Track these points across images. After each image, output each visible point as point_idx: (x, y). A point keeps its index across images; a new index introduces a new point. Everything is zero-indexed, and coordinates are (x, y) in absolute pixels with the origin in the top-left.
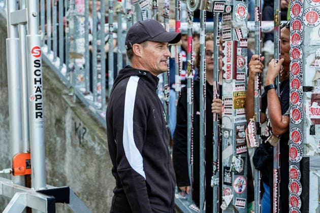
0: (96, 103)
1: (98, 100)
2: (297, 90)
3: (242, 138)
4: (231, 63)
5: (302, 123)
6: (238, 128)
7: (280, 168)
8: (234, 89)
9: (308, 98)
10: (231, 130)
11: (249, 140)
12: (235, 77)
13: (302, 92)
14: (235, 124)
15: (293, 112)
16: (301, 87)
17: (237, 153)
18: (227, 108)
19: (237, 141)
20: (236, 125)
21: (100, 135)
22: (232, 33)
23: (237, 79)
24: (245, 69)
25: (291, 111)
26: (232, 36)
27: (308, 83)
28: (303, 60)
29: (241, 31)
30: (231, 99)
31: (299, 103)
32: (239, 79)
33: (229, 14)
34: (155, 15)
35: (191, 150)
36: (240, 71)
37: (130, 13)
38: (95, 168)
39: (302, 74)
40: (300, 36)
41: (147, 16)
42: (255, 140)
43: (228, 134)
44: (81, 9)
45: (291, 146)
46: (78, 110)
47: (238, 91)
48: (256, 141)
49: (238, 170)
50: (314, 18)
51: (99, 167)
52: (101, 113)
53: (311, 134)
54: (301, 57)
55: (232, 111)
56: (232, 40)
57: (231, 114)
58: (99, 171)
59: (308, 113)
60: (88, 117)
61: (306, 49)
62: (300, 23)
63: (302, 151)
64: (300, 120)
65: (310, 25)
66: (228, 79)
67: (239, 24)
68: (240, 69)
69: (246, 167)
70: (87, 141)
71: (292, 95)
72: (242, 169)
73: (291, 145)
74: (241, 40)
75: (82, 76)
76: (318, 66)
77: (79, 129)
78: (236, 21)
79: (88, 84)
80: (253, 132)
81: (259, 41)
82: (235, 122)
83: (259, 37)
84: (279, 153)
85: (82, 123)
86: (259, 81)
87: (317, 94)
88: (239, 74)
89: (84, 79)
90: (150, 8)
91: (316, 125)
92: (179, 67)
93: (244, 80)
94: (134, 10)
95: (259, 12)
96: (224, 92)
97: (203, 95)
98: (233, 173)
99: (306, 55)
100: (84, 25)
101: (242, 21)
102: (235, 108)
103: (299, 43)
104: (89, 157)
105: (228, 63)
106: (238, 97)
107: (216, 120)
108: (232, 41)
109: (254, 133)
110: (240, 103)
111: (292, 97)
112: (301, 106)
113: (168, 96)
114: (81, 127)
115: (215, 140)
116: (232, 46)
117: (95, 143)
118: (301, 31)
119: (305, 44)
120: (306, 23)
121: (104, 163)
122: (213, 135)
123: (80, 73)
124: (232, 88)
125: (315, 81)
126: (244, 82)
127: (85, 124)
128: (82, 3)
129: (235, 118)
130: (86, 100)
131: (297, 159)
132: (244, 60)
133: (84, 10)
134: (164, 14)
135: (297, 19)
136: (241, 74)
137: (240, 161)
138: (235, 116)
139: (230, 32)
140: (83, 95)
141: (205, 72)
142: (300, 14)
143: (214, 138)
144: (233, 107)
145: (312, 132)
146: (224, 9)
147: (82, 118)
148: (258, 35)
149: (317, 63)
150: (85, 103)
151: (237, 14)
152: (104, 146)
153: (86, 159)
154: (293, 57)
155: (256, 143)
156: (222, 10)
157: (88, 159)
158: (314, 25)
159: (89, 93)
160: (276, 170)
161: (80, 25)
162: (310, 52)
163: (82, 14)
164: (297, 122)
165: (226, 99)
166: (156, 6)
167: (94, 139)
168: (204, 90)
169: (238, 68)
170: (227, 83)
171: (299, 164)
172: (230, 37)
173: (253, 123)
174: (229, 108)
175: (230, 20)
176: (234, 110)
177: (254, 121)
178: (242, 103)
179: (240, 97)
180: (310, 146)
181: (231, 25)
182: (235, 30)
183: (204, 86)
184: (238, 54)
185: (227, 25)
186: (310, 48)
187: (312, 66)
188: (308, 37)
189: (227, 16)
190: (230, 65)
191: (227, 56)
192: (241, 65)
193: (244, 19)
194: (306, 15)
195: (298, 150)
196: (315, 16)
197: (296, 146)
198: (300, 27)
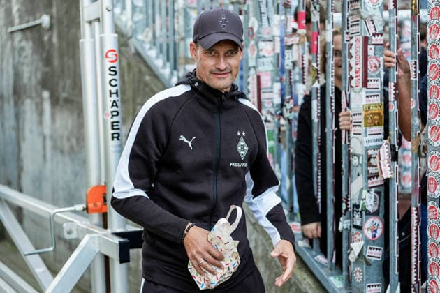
2: (435, 100)
3: (376, 166)
4: (360, 66)
6: (370, 152)
7: (421, 206)
8: (365, 101)
11: (381, 168)
12: (365, 85)
14: (366, 147)
17: (370, 186)
18: (356, 126)
19: (368, 171)
20: (367, 149)
22: (361, 26)
23: (368, 87)
24: (379, 74)
25: (429, 129)
26: (361, 30)
29: (373, 23)
30: (360, 114)
31: (438, 118)
32: (371, 87)
33: (357, 1)
35: (318, 183)
36: (372, 77)
40: (439, 28)
41: (267, 6)
42: (389, 168)
43: (357, 161)
45: (429, 176)
47: (369, 103)
48: (390, 170)
49: (371, 209)
55: (361, 130)
56: (361, 35)
57: (360, 134)
62: (439, 10)
66: (358, 88)
67: (370, 14)
68: (373, 74)
69: (382, 204)
71: (430, 107)
72: (376, 208)
73: (430, 174)
74: (374, 35)
78: (367, 10)
80: (387, 158)
81: (394, 35)
82: (366, 145)
83: (394, 30)
88: (371, 80)
92: (303, 72)
93: (378, 88)
96: (353, 105)
97: (330, 111)
98: (364, 213)
101: (374, 9)
102: (366, 126)
103: (438, 38)
105: (357, 66)
106: (370, 112)
107: (345, 143)
108: (361, 37)
109: (388, 160)
110: (373, 120)
111: (430, 110)
113: (290, 112)
115: (344, 169)
116: (361, 44)
122: (341, 163)
124: (361, 98)
126: (378, 92)
129: (365, 139)
131: (436, 193)
132: (379, 61)
134: (285, 4)
135: (436, 4)
136: (374, 80)
137: (373, 197)
138: (366, 136)
139: (358, 24)
141: (333, 79)
144: (363, 124)
148: (394, 28)
151: (367, 1)
154: (431, 56)
155: (390, 172)
160: (415, 209)
161: (192, 19)
163: (195, 5)
164: (436, 144)
165: (354, 115)
168: (332, 102)
169: (369, 72)
170: (356, 92)
171: (438, 200)
172: (359, 31)
173: (387, 146)
174: (358, 126)
175: (358, 9)
176: (364, 128)
177: (388, 142)
178: (376, 120)
179: (373, 111)
181: (359, 15)
182: (365, 21)
183: (332, 97)
184: (369, 54)
185: (354, 16)
189: (355, 3)
190: (359, 69)
191: (356, 57)
192: (374, 68)
193: (378, 6)
195: (438, 181)
197: (435, 175)
198: (439, 16)
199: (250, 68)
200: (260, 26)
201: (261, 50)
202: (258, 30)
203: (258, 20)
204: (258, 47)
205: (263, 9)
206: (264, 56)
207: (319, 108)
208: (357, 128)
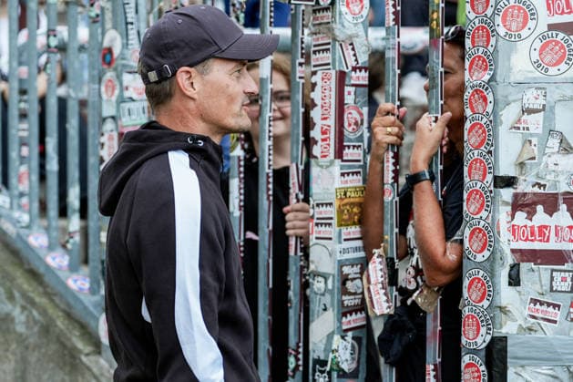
0: (16, 214)
1: (20, 207)
2: (479, 184)
3: (355, 294)
4: (331, 122)
5: (491, 259)
6: (346, 270)
7: (442, 363)
8: (338, 182)
9: (506, 203)
10: (330, 274)
11: (371, 298)
12: (339, 154)
13: (492, 188)
14: (339, 261)
15: (472, 233)
16: (489, 178)
17: (345, 327)
18: (322, 224)
19: (343, 302)
20: (341, 264)
21: (26, 286)
22: (334, 54)
23: (345, 158)
24: (362, 136)
25: (467, 232)
26: (334, 60)
27: (506, 169)
28: (495, 117)
29: (353, 49)
30: (331, 204)
31: (484, 214)
32: (350, 158)
33: (327, 9)
34: (156, 10)
36: (350, 140)
37: (96, 5)
38: (13, 363)
39: (492, 149)
40: (488, 62)
41: (137, 12)
42: (385, 298)
43: (322, 285)
45: (466, 311)
47: (346, 185)
48: (387, 301)
49: (346, 367)
50: (521, 19)
51: (24, 361)
52: (28, 236)
53: (510, 284)
54: (490, 108)
55: (332, 231)
56: (334, 68)
57: (330, 239)
58: (24, 372)
59: (505, 236)
61: (501, 90)
62: (488, 31)
63: (491, 323)
64: (487, 254)
65: (510, 36)
66: (325, 159)
67: (349, 33)
68: (352, 136)
69: (363, 360)
71: (470, 195)
72: (354, 366)
73: (466, 309)
74: (354, 69)
76: (528, 129)
78: (343, 26)
80: (381, 280)
81: (394, 70)
82: (339, 257)
83: (394, 62)
84: (439, 328)
86: (395, 164)
87: (525, 194)
88: (349, 147)
91: (522, 265)
93: (359, 161)
95: (394, 6)
96: (316, 189)
97: (265, 197)
98: (335, 375)
99: (501, 105)
101: (356, 25)
102: (340, 225)
103: (487, 77)
105: (324, 122)
106: (346, 201)
107: (296, 253)
108: (333, 72)
109: (382, 283)
110: (351, 214)
111: (468, 199)
112: (489, 221)
115: (293, 298)
116: (333, 83)
117: (14, 306)
118: (491, 49)
119: (498, 79)
120: (502, 31)
121: (36, 353)
122: (289, 288)
124: (333, 179)
125: (522, 165)
126: (360, 167)
129: (338, 247)
131: (479, 340)
132: (361, 114)
135: (482, 21)
136: (354, 146)
137: (349, 346)
138: (340, 243)
139: (328, 50)
142: (489, 12)
143: (291, 293)
144: (334, 222)
145: (514, 281)
148: (394, 58)
149: (525, 122)
151: (344, 9)
152: (35, 313)
154: (472, 109)
155: (386, 305)
156: (312, 1)
158: (519, 36)
160: (432, 367)
162: (511, 98)
164: (480, 258)
165: (318, 205)
167: (11, 298)
168: (268, 183)
169: (346, 133)
170: (322, 167)
171: (483, 353)
172: (330, 61)
173: (380, 260)
174: (326, 224)
175: (329, 23)
176: (337, 229)
177: (382, 253)
178: (356, 214)
179: (352, 200)
180: (509, 311)
181: (330, 35)
182: (341, 45)
183: (268, 174)
184: (346, 102)
185: (321, 35)
186: (511, 89)
187: (513, 130)
188: (507, 64)
189: (321, 14)
190: (329, 126)
191: (322, 107)
192: (353, 126)
193: (362, 20)
194: (501, 14)
195: (482, 321)
196: (522, 15)
197: (478, 311)
198: (488, 41)
199: (104, 120)
200: (126, 45)
201: (127, 89)
202: (122, 53)
203: (121, 34)
204: (121, 84)
205: (131, 16)
206: (132, 100)
207: (242, 191)
208: (323, 228)
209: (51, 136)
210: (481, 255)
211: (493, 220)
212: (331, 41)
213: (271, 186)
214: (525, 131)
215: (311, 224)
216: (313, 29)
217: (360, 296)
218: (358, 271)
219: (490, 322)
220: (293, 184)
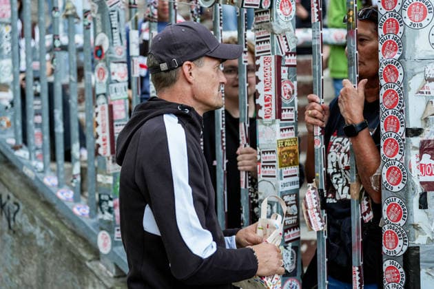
0: (34, 163)
1: (36, 158)
2: (394, 134)
3: (293, 215)
4: (272, 92)
5: (406, 190)
6: (286, 198)
8: (279, 136)
9: (415, 148)
10: (274, 202)
11: (309, 219)
12: (279, 116)
13: (404, 137)
14: (281, 192)
15: (389, 171)
16: (402, 130)
17: (286, 240)
18: (267, 166)
19: (285, 221)
20: (283, 194)
21: (43, 213)
22: (273, 44)
23: (283, 118)
24: (293, 101)
25: (385, 170)
26: (273, 48)
27: (414, 123)
28: (404, 84)
29: (286, 40)
30: (274, 152)
31: (398, 156)
32: (286, 118)
33: (266, 12)
34: (133, 18)
36: (286, 105)
37: (89, 16)
38: (35, 267)
39: (403, 108)
42: (320, 219)
43: (269, 210)
44: (4, 11)
45: (386, 228)
46: (5, 174)
47: (284, 138)
48: (321, 221)
49: (288, 268)
50: (421, 13)
51: (44, 265)
52: (43, 178)
53: (420, 208)
54: (400, 79)
55: (276, 171)
56: (273, 54)
57: (274, 177)
58: (44, 274)
59: (415, 172)
60: (22, 185)
61: (409, 65)
62: (397, 22)
64: (401, 186)
65: (414, 25)
66: (268, 119)
67: (283, 28)
68: (287, 102)
69: (299, 262)
70: (21, 225)
71: (386, 143)
72: (294, 267)
73: (386, 226)
74: (287, 54)
75: (8, 119)
76: (430, 93)
77: (7, 204)
78: (279, 23)
79: (20, 132)
80: (315, 206)
81: (319, 54)
82: (281, 189)
83: (318, 48)
85: (11, 195)
87: (429, 141)
88: (285, 110)
89: (12, 124)
90: (122, 7)
91: (428, 193)
93: (292, 120)
94: (96, 11)
95: (318, 7)
96: (261, 141)
97: (221, 147)
99: (409, 76)
100: (9, 38)
101: (287, 22)
102: (281, 167)
103: (397, 56)
104: (25, 250)
105: (267, 93)
106: (284, 149)
107: (246, 187)
108: (273, 57)
109: (317, 208)
110: (288, 159)
111: (385, 146)
112: (403, 162)
114: (11, 202)
115: (244, 219)
116: (273, 65)
117: (36, 228)
118: (400, 35)
119: (406, 57)
120: (408, 21)
121: (53, 260)
122: (241, 212)
123: (5, 115)
124: (275, 133)
125: (426, 120)
126: (293, 124)
127: (16, 196)
128: (5, 3)
129: (280, 182)
130: (17, 158)
131: (398, 249)
132: (292, 86)
133: (9, 13)
135: (392, 15)
136: (289, 110)
137: (290, 254)
138: (281, 179)
139: (268, 41)
140: (12, 151)
142: (397, 8)
143: (243, 216)
144: (277, 164)
145: (423, 204)
146: (259, 3)
147: (11, 187)
148: (318, 45)
149: (428, 88)
150: (15, 163)
151: (279, 11)
152: (51, 232)
153: (20, 253)
154: (386, 79)
155: (320, 224)
156: (257, 5)
157: (24, 253)
158: (421, 25)
159: (21, 147)
160: (357, 268)
161: (4, 37)
162: (416, 71)
163: (7, 20)
164: (396, 189)
165: (264, 152)
166: (134, 4)
167: (33, 221)
168: (222, 137)
169: (283, 100)
170: (266, 125)
172: (270, 49)
173: (314, 191)
174: (270, 166)
175: (268, 21)
176: (279, 170)
177: (315, 187)
178: (291, 158)
179: (288, 148)
180: (420, 228)
181: (270, 30)
182: (278, 37)
183: (222, 131)
184: (282, 78)
185: (263, 31)
186: (416, 64)
187: (419, 94)
188: (412, 45)
189: (262, 15)
190: (271, 96)
191: (265, 82)
192: (287, 95)
193: (291, 19)
194: (407, 9)
195: (400, 235)
196: (422, 10)
197: (396, 228)
198: (397, 29)
199: (98, 96)
200: (112, 44)
201: (113, 74)
202: (109, 49)
203: (108, 35)
204: (109, 72)
205: (115, 24)
206: (117, 81)
208: (268, 169)
209: (58, 108)
210: (397, 186)
211: (405, 160)
212: (270, 34)
213: (224, 139)
214: (428, 95)
215: (258, 166)
216: (256, 26)
217: (296, 217)
218: (294, 199)
219: (406, 236)
220: (242, 138)
